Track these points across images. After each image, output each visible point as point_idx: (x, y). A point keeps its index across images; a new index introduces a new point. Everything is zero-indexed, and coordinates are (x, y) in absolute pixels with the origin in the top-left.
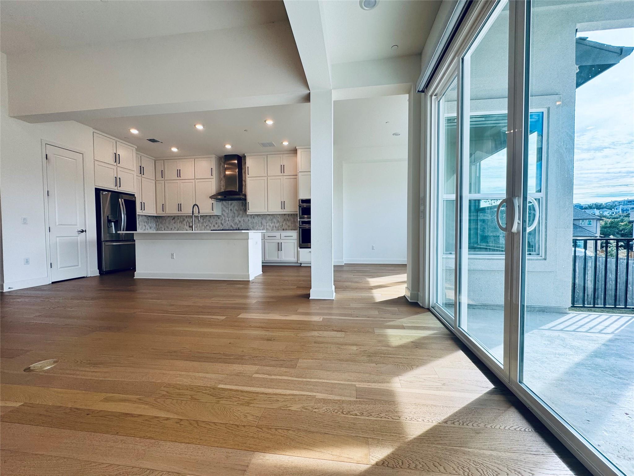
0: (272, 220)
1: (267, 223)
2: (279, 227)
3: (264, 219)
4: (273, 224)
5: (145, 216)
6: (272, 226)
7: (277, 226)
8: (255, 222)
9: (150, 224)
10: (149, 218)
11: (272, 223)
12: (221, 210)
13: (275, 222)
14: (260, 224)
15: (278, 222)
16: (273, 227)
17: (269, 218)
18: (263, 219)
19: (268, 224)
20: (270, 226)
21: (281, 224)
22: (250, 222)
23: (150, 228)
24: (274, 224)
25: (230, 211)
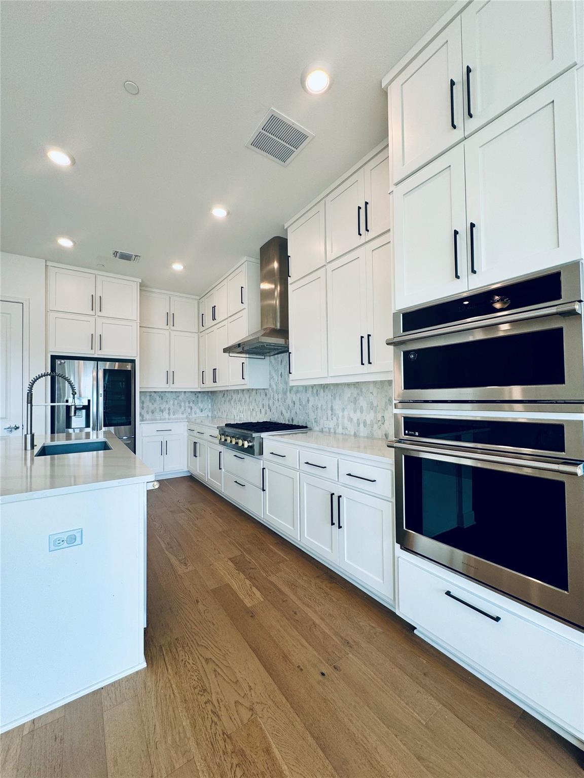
0: (355, 400)
1: (343, 410)
2: (375, 427)
3: (337, 398)
4: (358, 413)
5: (192, 392)
6: (355, 420)
7: (368, 422)
8: (319, 406)
9: (200, 405)
10: (200, 395)
11: (355, 412)
12: (269, 376)
13: (364, 408)
14: (330, 412)
15: (372, 407)
16: (359, 425)
17: (348, 393)
18: (335, 398)
19: (346, 413)
20: (351, 420)
21: (379, 417)
22: (310, 404)
23: (202, 412)
24: (362, 412)
25: (280, 377)
